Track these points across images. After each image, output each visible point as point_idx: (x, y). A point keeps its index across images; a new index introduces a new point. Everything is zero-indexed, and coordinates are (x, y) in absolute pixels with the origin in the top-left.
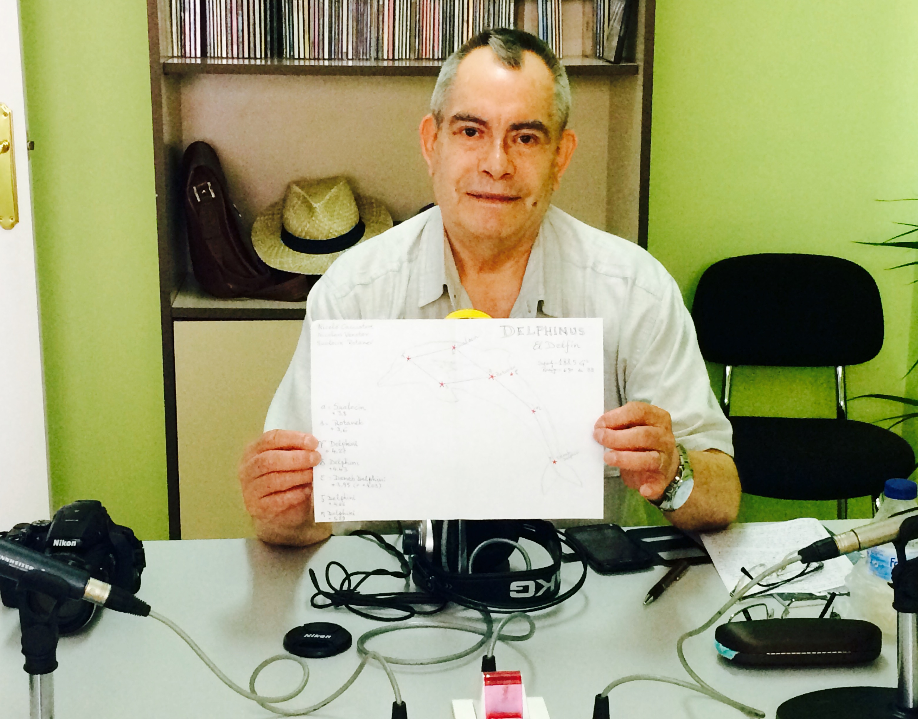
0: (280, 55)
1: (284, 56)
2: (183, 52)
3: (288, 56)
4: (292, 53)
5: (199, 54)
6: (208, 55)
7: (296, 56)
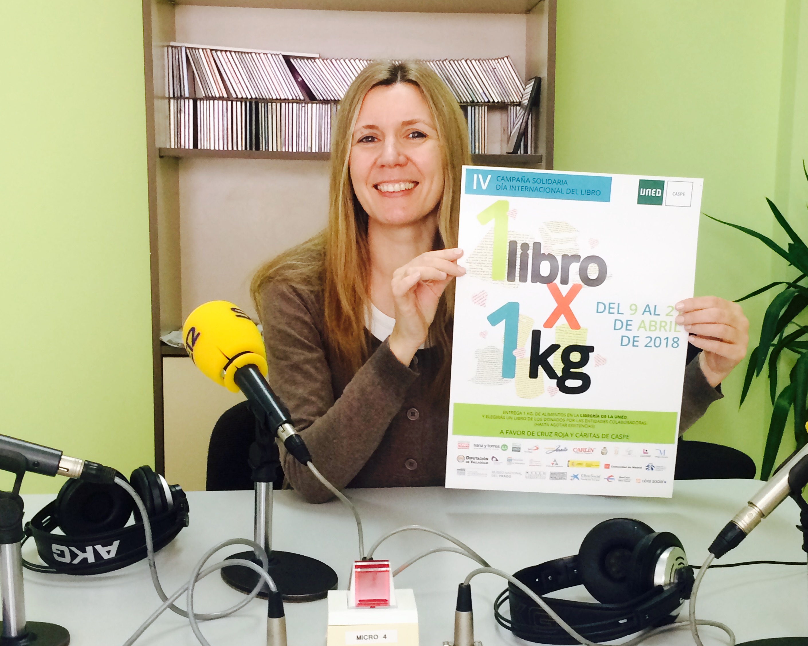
0: (258, 148)
1: (261, 149)
2: (179, 145)
3: (264, 150)
4: (267, 148)
5: (191, 147)
6: (199, 147)
7: (270, 150)
